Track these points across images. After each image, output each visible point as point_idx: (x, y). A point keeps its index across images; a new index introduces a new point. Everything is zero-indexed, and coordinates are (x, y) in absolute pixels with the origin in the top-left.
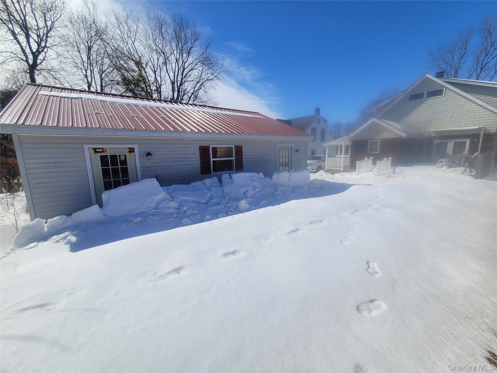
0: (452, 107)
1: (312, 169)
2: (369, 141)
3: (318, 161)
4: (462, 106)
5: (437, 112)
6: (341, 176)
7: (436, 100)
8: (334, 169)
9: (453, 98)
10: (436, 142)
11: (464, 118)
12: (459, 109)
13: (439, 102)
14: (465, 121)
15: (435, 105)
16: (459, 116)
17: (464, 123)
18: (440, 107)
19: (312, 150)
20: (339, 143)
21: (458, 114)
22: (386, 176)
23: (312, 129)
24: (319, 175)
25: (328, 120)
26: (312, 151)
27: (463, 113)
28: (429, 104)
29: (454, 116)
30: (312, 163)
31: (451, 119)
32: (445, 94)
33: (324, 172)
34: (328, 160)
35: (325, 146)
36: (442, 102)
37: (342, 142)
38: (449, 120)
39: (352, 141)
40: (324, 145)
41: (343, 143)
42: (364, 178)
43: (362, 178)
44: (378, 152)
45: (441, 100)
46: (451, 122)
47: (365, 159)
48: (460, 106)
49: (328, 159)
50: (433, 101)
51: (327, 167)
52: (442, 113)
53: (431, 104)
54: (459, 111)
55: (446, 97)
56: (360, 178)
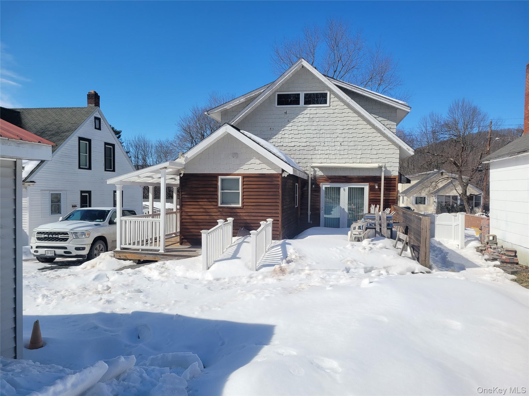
0: (342, 127)
1: (77, 249)
2: (220, 177)
3: (96, 225)
4: (355, 127)
5: (321, 132)
6: (161, 273)
7: (318, 111)
8: (140, 247)
9: (341, 111)
10: (324, 186)
11: (359, 147)
12: (351, 131)
13: (323, 115)
14: (360, 152)
15: (317, 120)
16: (352, 144)
17: (359, 157)
18: (325, 123)
19: (82, 192)
20: (151, 179)
21: (350, 140)
22: (274, 270)
23: (80, 139)
24: (93, 276)
25: (121, 131)
26: (83, 194)
27: (356, 139)
28: (308, 115)
29: (345, 143)
30: (75, 231)
31: (342, 148)
32: (330, 102)
33: (111, 256)
34: (124, 222)
35: (114, 185)
36: (326, 115)
37: (159, 175)
38: (339, 148)
39: (182, 175)
40: (109, 182)
41: (160, 178)
42: (224, 278)
43: (218, 280)
44: (240, 205)
45: (326, 111)
46: (342, 152)
47: (219, 224)
48: (351, 127)
49: (121, 221)
50: (315, 112)
51: (121, 244)
52: (328, 136)
53: (311, 116)
54: (351, 136)
55: (331, 107)
56: (215, 279)
